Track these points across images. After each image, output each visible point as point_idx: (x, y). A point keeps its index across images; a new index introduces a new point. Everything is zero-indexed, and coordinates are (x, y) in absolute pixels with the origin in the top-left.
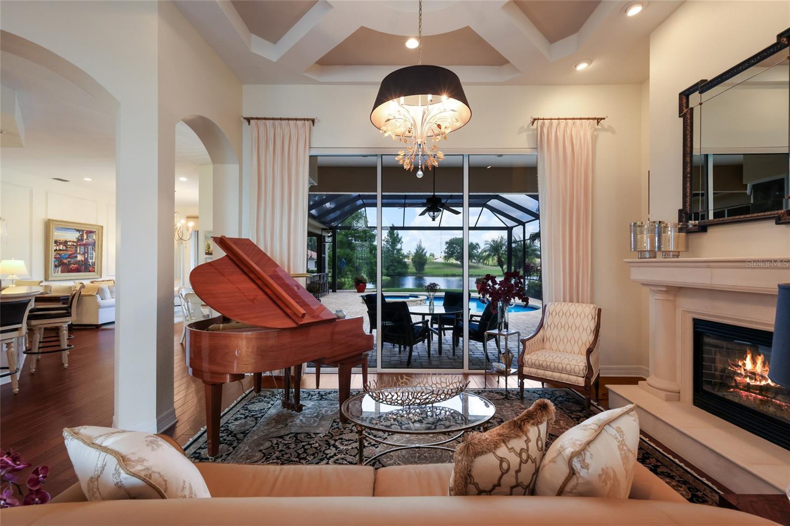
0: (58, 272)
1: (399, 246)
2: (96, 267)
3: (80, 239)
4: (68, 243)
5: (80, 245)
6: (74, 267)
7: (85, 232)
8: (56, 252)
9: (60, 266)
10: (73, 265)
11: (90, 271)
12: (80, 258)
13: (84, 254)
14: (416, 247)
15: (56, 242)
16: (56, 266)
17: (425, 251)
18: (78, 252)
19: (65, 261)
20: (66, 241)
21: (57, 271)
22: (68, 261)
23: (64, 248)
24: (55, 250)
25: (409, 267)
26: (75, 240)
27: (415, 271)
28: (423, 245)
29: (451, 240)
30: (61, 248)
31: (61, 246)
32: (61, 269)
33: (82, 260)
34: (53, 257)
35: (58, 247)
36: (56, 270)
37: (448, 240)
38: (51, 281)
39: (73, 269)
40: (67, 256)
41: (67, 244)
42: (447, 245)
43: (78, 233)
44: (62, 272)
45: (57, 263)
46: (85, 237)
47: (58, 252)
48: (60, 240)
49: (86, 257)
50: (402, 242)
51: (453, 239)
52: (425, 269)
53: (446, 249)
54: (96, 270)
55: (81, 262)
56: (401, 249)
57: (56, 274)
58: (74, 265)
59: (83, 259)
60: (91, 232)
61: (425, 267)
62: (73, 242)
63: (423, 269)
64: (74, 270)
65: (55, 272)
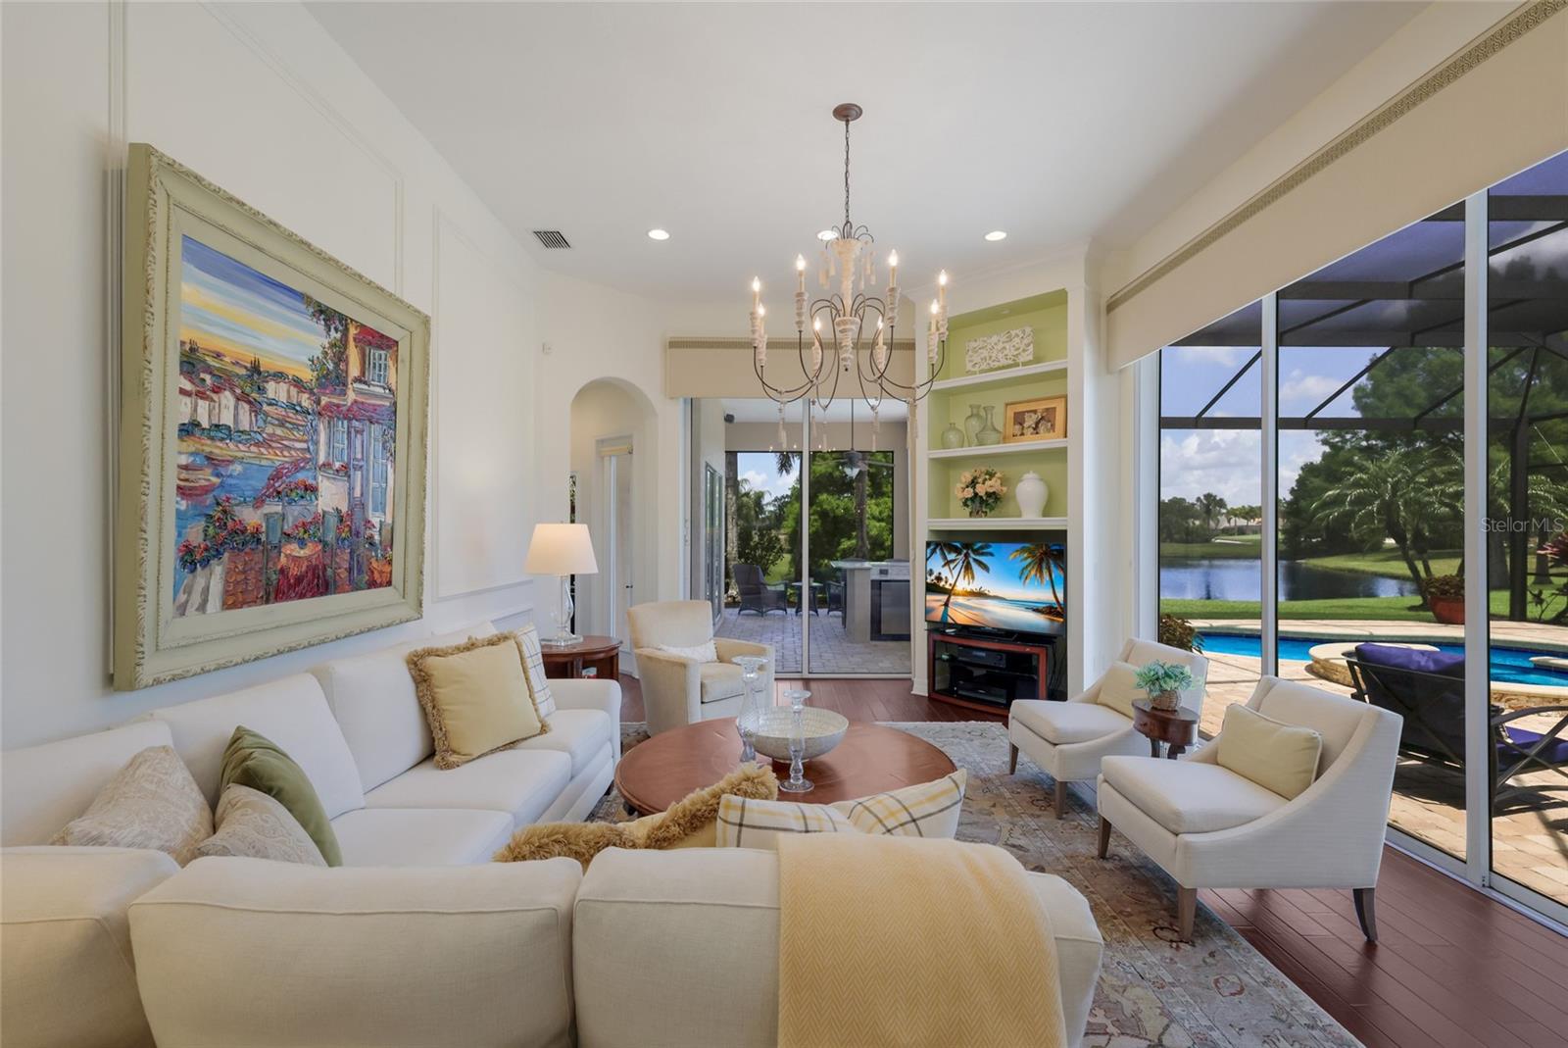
0: (202, 607)
2: (397, 554)
3: (332, 378)
4: (276, 391)
5: (332, 413)
6: (296, 559)
7: (353, 331)
8: (191, 445)
9: (218, 554)
10: (293, 549)
11: (372, 584)
12: (331, 496)
13: (345, 471)
15: (191, 361)
16: (190, 559)
18: (322, 459)
19: (251, 517)
20: (255, 369)
21: (196, 599)
22: (268, 517)
23: (246, 420)
24: (188, 430)
26: (307, 375)
30: (227, 419)
31: (227, 398)
32: (228, 572)
33: (338, 511)
34: (172, 482)
35: (203, 405)
36: (189, 591)
38: (158, 682)
39: (295, 571)
40: (259, 483)
41: (261, 390)
43: (321, 326)
44: (233, 599)
45: (196, 535)
46: (354, 371)
47: (209, 447)
48: (218, 356)
49: (357, 493)
54: (397, 578)
55: (333, 522)
57: (193, 624)
58: (302, 543)
59: (344, 509)
60: (387, 343)
62: (298, 383)
64: (299, 580)
65: (182, 610)
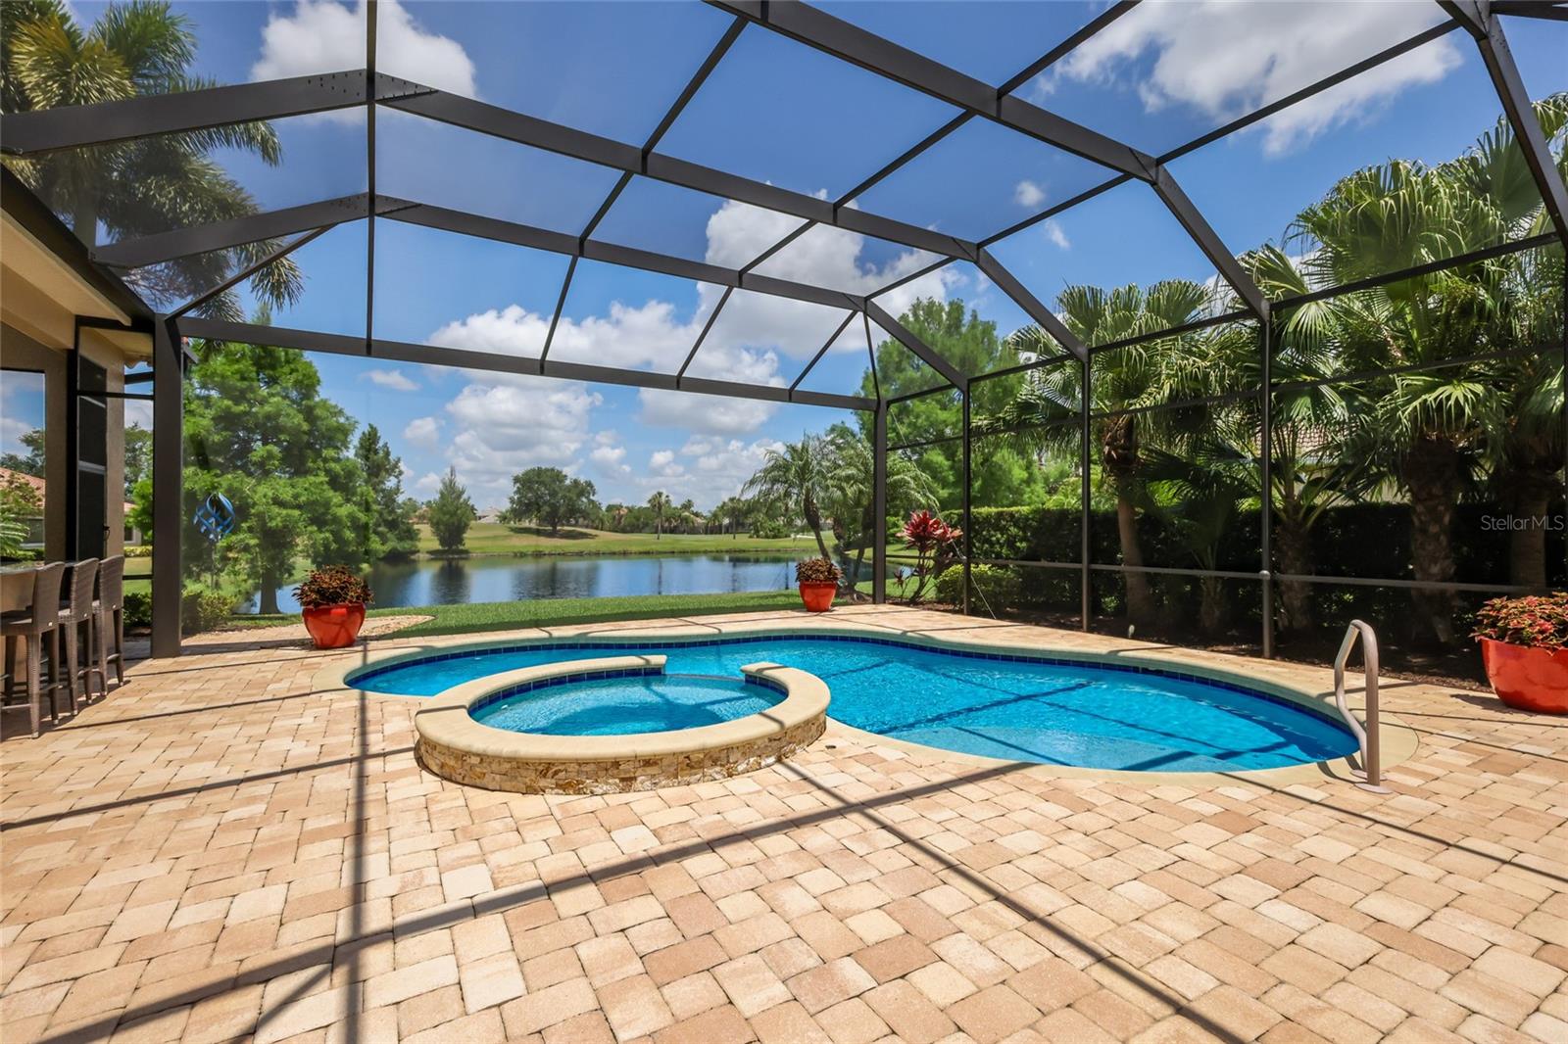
1: (390, 483)
14: (440, 486)
17: (465, 496)
25: (421, 535)
27: (440, 548)
28: (461, 481)
29: (526, 474)
37: (519, 471)
42: (518, 485)
50: (401, 473)
51: (534, 470)
52: (466, 541)
53: (516, 493)
56: (397, 490)
61: (465, 535)
63: (461, 541)
